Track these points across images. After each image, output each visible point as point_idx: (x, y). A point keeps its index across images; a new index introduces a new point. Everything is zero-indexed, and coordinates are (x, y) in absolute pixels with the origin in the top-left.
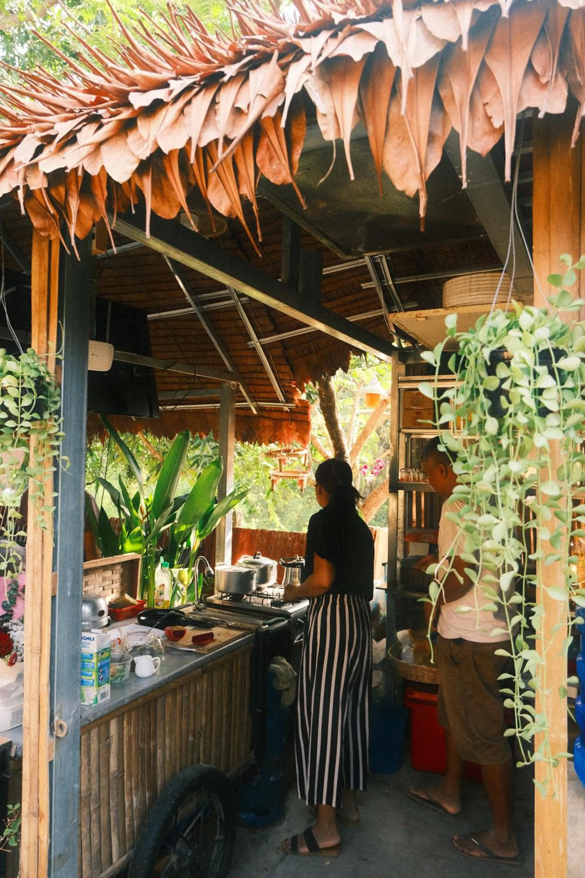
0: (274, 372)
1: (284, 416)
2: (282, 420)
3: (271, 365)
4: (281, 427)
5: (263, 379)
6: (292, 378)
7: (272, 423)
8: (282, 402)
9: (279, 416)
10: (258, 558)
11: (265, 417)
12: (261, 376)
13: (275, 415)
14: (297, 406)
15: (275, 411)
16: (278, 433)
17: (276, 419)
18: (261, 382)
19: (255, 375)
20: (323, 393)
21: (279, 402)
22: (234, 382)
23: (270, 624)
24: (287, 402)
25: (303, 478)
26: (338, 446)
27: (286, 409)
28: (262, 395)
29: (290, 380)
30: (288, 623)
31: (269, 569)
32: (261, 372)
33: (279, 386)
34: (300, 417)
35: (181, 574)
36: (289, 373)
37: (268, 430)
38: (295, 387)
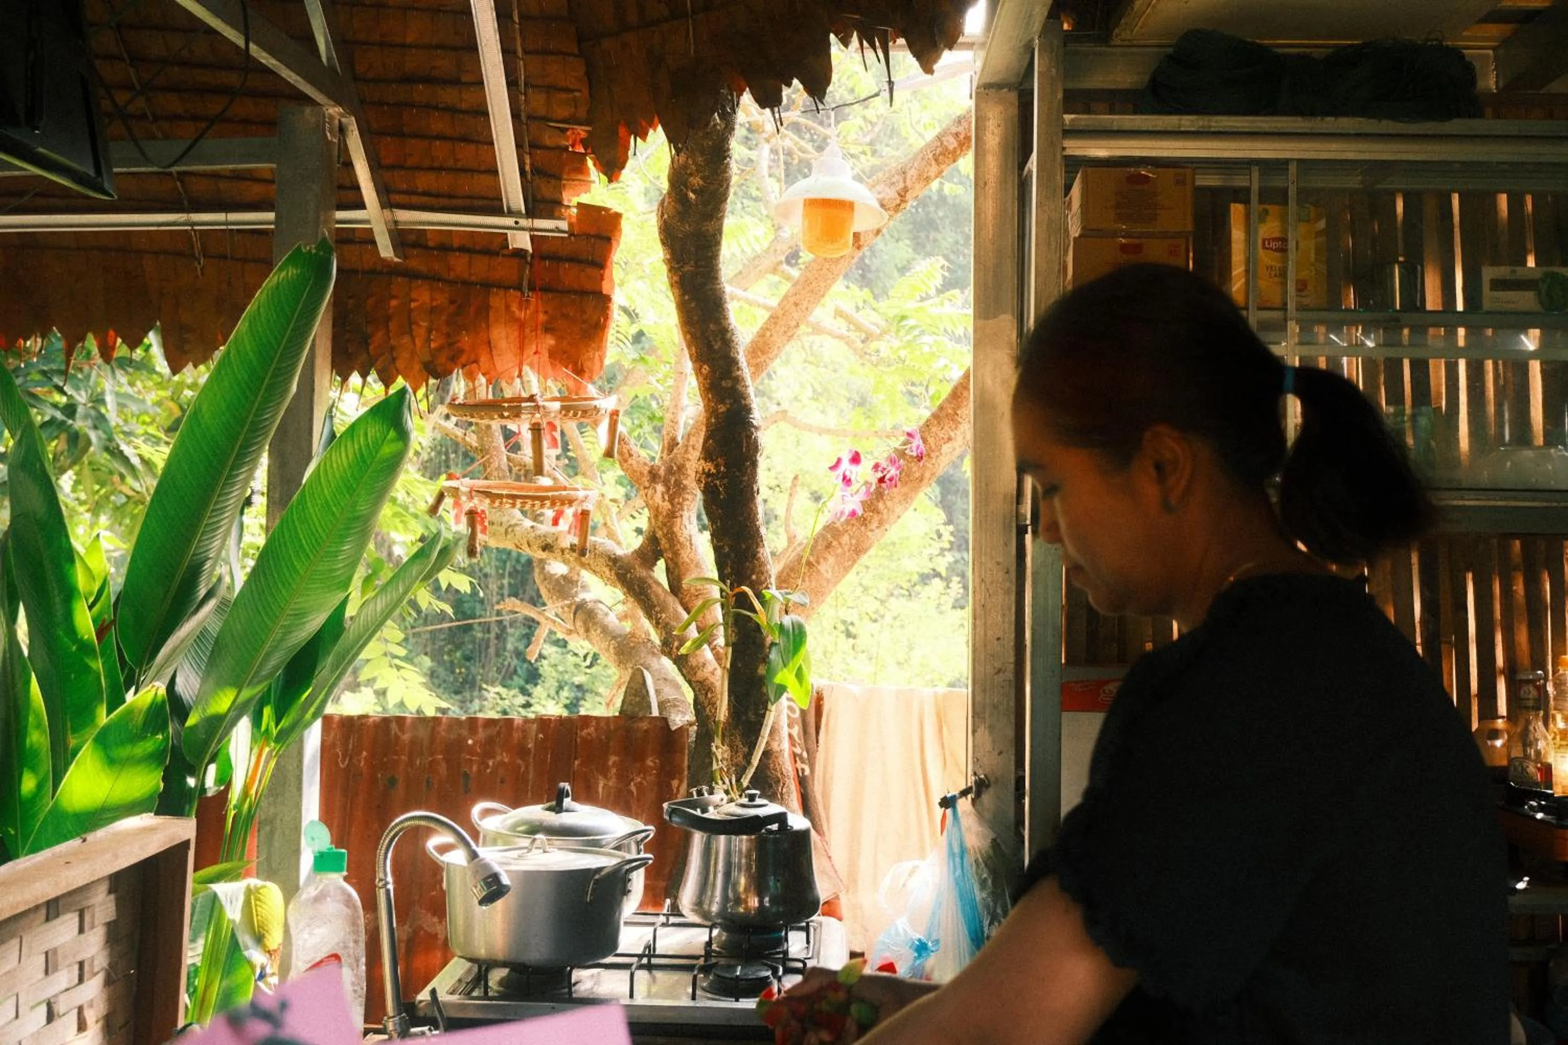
1: (503, 270)
2: (488, 286)
3: (507, 52)
4: (484, 311)
5: (452, 110)
6: (582, 113)
7: (441, 299)
8: (517, 214)
9: (481, 268)
11: (422, 274)
12: (448, 96)
13: (460, 265)
14: (566, 232)
16: (465, 340)
17: (465, 283)
18: (438, 124)
19: (420, 92)
20: (696, 181)
21: (495, 211)
24: (531, 213)
27: (522, 241)
28: (424, 181)
29: (570, 120)
32: (456, 82)
34: (569, 275)
35: (256, 905)
36: (572, 91)
37: (422, 323)
38: (585, 155)
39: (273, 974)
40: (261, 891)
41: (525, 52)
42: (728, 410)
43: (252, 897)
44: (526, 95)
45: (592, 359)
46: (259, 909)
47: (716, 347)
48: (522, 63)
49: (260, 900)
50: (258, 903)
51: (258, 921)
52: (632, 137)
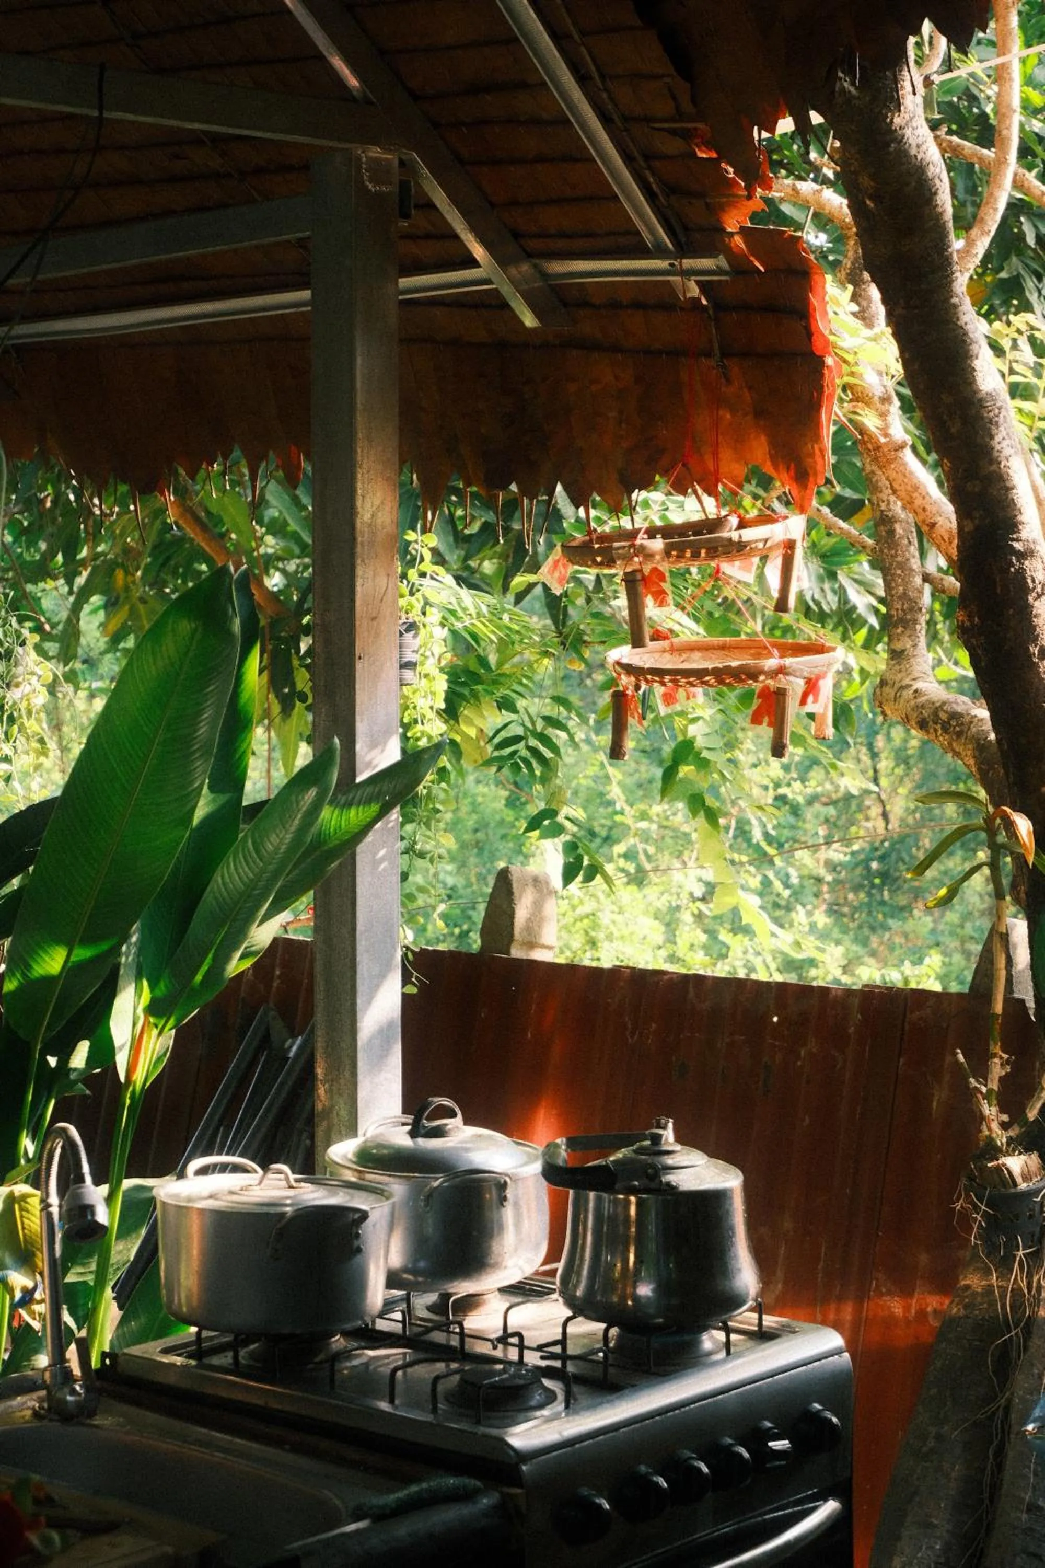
0: (582, 79)
1: (684, 329)
2: (675, 355)
4: (677, 391)
6: (686, 106)
7: (626, 376)
8: (659, 252)
10: (438, 1133)
11: (588, 346)
14: (740, 269)
15: (638, 305)
17: (648, 351)
20: (866, 176)
21: (642, 251)
22: (375, 152)
23: (381, 1517)
24: (683, 250)
25: (783, 681)
26: (974, 487)
27: (687, 287)
28: (551, 217)
29: (680, 116)
30: (503, 1508)
31: (491, 1195)
33: (628, 159)
34: (769, 333)
35: (22, 1217)
36: (663, 76)
37: (610, 415)
38: (717, 161)
39: (42, 1301)
40: (29, 1200)
41: (583, 33)
42: (977, 528)
43: (17, 1207)
44: (606, 90)
45: (812, 455)
46: (26, 1221)
47: (953, 430)
48: (583, 49)
49: (28, 1211)
50: (24, 1213)
51: (24, 1235)
52: (756, 128)
